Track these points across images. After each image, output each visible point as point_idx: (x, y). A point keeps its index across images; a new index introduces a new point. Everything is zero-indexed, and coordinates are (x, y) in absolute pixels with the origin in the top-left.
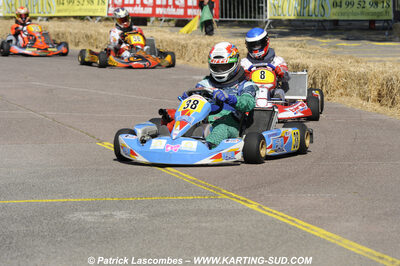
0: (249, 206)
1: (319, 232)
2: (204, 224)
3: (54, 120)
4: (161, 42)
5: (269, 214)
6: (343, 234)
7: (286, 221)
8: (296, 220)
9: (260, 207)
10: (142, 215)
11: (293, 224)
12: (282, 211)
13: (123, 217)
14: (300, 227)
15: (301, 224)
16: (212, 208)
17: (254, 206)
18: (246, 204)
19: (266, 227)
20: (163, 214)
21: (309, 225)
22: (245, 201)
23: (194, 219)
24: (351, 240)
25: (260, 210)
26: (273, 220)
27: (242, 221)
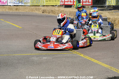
6: (103, 62)
8: (92, 59)
10: (50, 58)
15: (93, 60)
16: (70, 56)
17: (82, 55)
18: (80, 55)
20: (56, 58)
23: (64, 59)
24: (104, 63)
25: (83, 57)
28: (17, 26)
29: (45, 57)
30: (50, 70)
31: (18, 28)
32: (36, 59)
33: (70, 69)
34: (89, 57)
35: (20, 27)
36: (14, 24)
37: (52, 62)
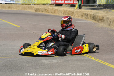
3: (36, 33)
4: (67, 11)
5: (97, 61)
9: (95, 59)
10: (61, 61)
11: (104, 64)
12: (101, 60)
13: (56, 61)
14: (106, 65)
16: (81, 59)
17: (93, 58)
18: (91, 58)
19: (96, 65)
20: (67, 61)
22: (91, 57)
23: (76, 62)
26: (99, 62)
27: (90, 63)
28: (15, 25)
29: (55, 59)
31: (16, 27)
32: (46, 62)
34: (101, 61)
35: (18, 27)
36: (11, 22)
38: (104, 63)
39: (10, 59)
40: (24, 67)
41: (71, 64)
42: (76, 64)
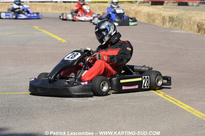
0: (159, 94)
1: (186, 107)
2: (130, 103)
5: (166, 98)
7: (172, 101)
8: (178, 101)
9: (164, 95)
15: (180, 104)
21: (182, 104)
23: (127, 100)
25: (163, 97)
28: (59, 39)
30: (96, 123)
31: (60, 43)
33: (133, 121)
35: (64, 41)
36: (55, 34)
37: (103, 107)
38: (176, 102)
39: (17, 97)
40: (32, 110)
41: (116, 105)
42: (125, 104)
